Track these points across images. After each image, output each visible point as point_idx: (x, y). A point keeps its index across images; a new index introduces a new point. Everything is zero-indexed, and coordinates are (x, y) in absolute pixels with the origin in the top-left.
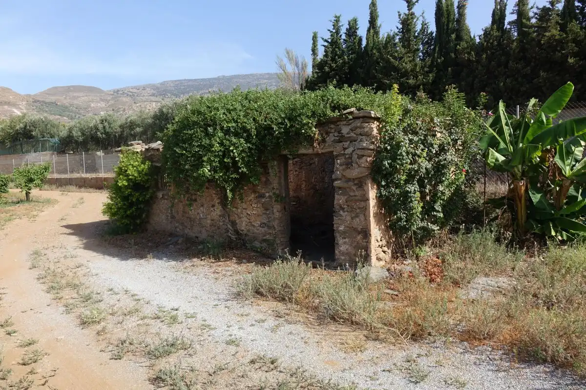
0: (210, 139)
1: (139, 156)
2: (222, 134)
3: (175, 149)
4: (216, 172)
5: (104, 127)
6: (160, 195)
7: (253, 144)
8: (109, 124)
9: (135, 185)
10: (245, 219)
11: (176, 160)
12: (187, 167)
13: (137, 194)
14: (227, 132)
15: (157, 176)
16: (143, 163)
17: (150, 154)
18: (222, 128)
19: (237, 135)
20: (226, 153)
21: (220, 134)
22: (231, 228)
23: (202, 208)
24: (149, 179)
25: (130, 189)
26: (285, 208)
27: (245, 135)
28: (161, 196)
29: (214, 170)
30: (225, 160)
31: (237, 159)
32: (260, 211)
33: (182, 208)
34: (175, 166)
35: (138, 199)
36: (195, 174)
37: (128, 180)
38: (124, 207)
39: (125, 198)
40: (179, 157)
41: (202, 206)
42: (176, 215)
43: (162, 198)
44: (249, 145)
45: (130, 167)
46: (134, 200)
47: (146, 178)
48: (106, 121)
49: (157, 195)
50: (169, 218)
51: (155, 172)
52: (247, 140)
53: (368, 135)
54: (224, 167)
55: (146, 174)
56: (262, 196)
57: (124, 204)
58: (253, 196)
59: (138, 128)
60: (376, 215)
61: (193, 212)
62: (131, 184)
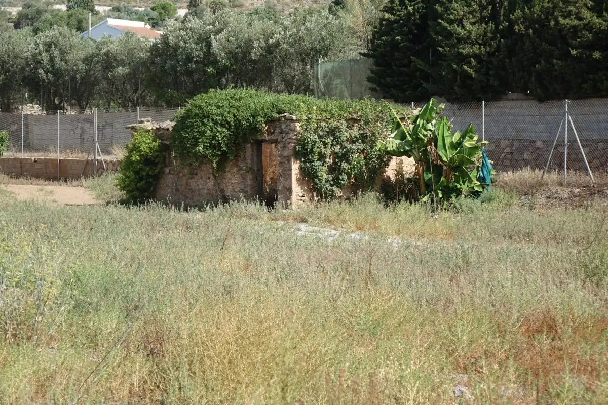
0: (205, 127)
1: (151, 134)
2: (212, 124)
3: (181, 132)
4: (207, 149)
5: (52, 59)
6: (167, 170)
7: (232, 132)
8: (63, 53)
9: (147, 161)
10: (230, 187)
11: (182, 140)
12: (188, 146)
13: (147, 169)
14: (215, 123)
15: (165, 152)
16: (154, 140)
17: (160, 132)
18: (213, 120)
19: (222, 125)
20: (214, 137)
21: (211, 124)
22: (220, 194)
23: (201, 180)
24: (158, 155)
25: (141, 163)
26: (256, 178)
27: (227, 125)
28: (168, 172)
29: (206, 148)
30: (213, 142)
31: (221, 141)
32: (240, 180)
33: (185, 181)
34: (181, 144)
35: (148, 174)
36: (193, 151)
37: (141, 156)
38: (136, 180)
39: (137, 173)
40: (184, 138)
41: (201, 178)
42: (180, 188)
43: (169, 173)
44: (229, 132)
45: (143, 144)
46: (144, 174)
47: (156, 154)
48: (56, 46)
49: (164, 171)
50: (174, 191)
51: (164, 149)
52: (229, 129)
53: (294, 130)
54: (213, 147)
55: (156, 151)
56: (241, 169)
57: (136, 178)
58: (236, 169)
59: (120, 68)
60: (298, 180)
61: (193, 183)
62: (142, 159)
